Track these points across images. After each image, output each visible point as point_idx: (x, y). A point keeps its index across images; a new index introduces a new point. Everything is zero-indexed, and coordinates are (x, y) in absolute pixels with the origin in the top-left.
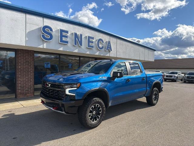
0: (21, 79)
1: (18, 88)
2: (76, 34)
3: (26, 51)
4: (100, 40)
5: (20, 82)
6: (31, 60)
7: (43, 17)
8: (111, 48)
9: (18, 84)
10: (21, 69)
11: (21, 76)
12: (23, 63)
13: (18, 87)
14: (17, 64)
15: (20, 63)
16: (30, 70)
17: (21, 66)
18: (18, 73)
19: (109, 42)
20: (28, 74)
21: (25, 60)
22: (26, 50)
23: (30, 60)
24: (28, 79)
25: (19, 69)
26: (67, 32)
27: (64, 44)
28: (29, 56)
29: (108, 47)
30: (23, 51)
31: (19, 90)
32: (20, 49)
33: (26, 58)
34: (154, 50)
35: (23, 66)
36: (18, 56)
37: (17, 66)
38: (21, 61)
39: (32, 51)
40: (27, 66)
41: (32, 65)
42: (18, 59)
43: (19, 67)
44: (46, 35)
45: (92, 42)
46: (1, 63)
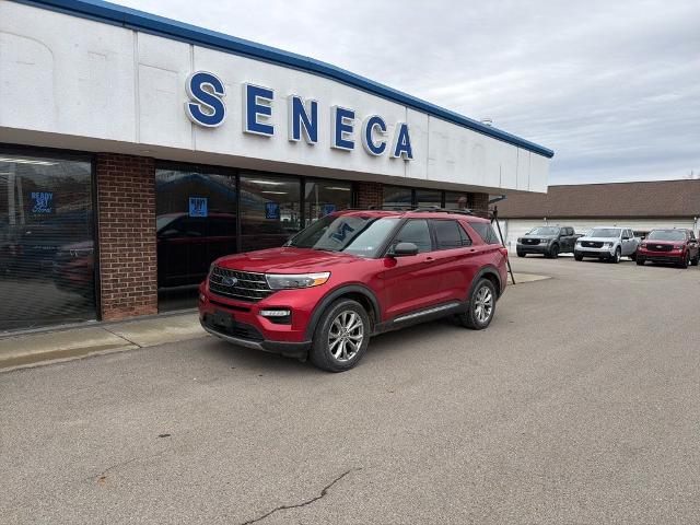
0: (115, 255)
3: (129, 160)
4: (375, 120)
5: (113, 266)
6: (145, 191)
7: (192, 45)
8: (408, 148)
10: (114, 220)
11: (113, 246)
12: (120, 200)
13: (106, 281)
14: (101, 204)
15: (110, 199)
16: (144, 226)
17: (114, 210)
18: (105, 235)
19: (404, 129)
20: (137, 240)
21: (127, 190)
22: (128, 157)
23: (142, 191)
24: (137, 255)
25: (107, 220)
27: (261, 137)
28: (138, 176)
30: (118, 159)
31: (110, 292)
32: (111, 154)
33: (128, 185)
34: (549, 154)
35: (120, 210)
36: (104, 178)
37: (103, 213)
38: (113, 194)
39: (147, 161)
40: (133, 211)
41: (148, 206)
42: (103, 188)
43: (109, 215)
44: (202, 105)
45: (350, 129)
46: (46, 200)
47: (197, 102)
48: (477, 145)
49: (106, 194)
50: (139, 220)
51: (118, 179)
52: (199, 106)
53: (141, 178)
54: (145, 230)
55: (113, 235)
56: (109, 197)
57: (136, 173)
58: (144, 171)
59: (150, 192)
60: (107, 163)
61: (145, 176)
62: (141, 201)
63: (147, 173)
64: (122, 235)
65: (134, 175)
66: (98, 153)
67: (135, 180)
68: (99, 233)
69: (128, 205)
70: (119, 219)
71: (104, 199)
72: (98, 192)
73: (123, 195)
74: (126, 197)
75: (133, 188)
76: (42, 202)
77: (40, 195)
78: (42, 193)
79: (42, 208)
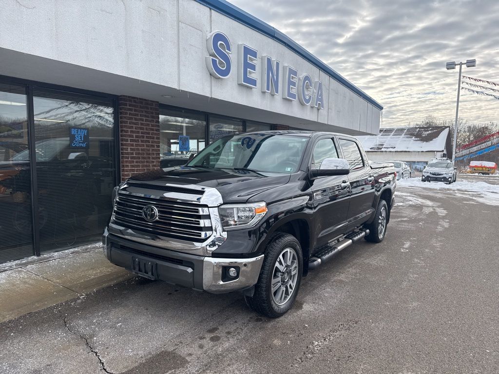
2: (269, 60)
3: (142, 103)
4: (307, 78)
6: (153, 130)
7: (210, 9)
8: (321, 100)
10: (132, 154)
12: (136, 137)
14: (122, 140)
15: (130, 136)
16: (153, 158)
17: (132, 145)
18: (127, 166)
19: (320, 86)
21: (141, 128)
23: (151, 129)
25: (128, 154)
26: (254, 54)
27: (248, 87)
28: (148, 117)
29: (318, 99)
30: (135, 102)
32: (129, 97)
33: (142, 124)
34: (381, 108)
35: (137, 145)
36: (125, 117)
37: (124, 147)
38: (132, 132)
39: (154, 105)
40: (145, 146)
41: (155, 142)
42: (125, 126)
43: (129, 149)
44: (219, 60)
45: (294, 84)
46: (82, 136)
47: (216, 57)
48: (350, 100)
49: (127, 132)
50: (149, 154)
51: (136, 119)
52: (217, 60)
53: (150, 119)
54: (153, 162)
55: (132, 166)
56: (129, 134)
57: (147, 114)
58: (152, 113)
59: (156, 130)
60: (128, 105)
61: (153, 117)
62: (151, 138)
63: (154, 115)
64: (138, 166)
65: (145, 116)
66: (121, 96)
67: (146, 120)
68: (121, 164)
69: (142, 141)
70: (136, 153)
71: (125, 136)
72: (120, 129)
73: (138, 132)
74: (140, 135)
75: (145, 127)
76: (79, 138)
77: (78, 131)
78: (79, 130)
79: (80, 143)
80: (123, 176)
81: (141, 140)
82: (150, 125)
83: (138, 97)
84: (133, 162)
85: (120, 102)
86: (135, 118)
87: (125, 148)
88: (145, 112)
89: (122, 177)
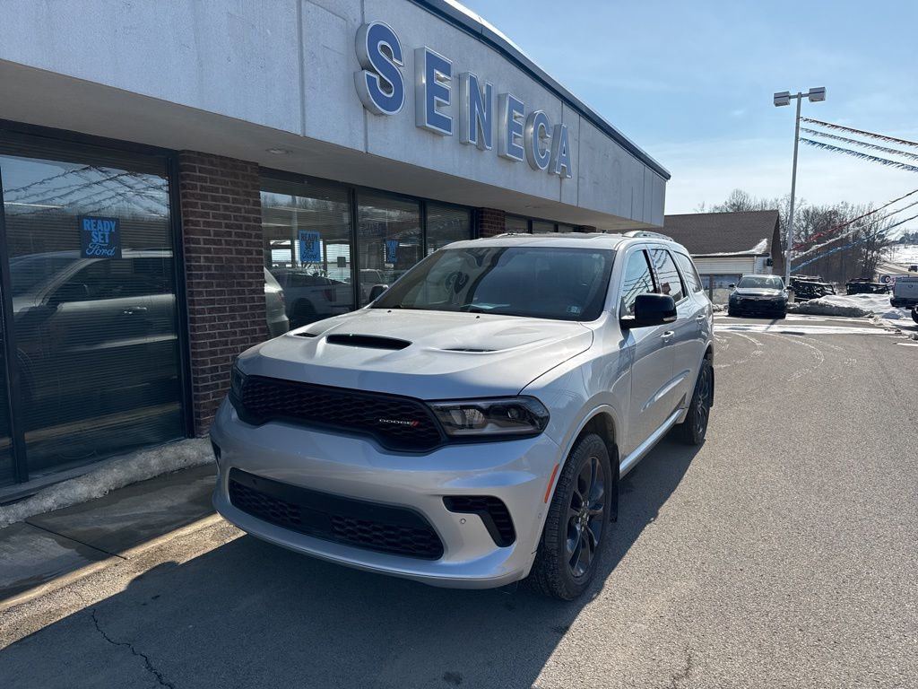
0: (213, 327)
1: (204, 380)
3: (225, 165)
5: (212, 344)
6: (248, 219)
8: (567, 161)
9: (202, 354)
10: (209, 268)
11: (210, 311)
12: (216, 234)
15: (203, 233)
17: (208, 251)
18: (200, 293)
20: (240, 300)
21: (226, 217)
23: (245, 219)
24: (241, 325)
25: (200, 268)
28: (238, 194)
30: (212, 164)
31: (207, 388)
32: (199, 153)
33: (226, 208)
34: (667, 176)
35: (217, 251)
36: (193, 195)
37: (193, 255)
38: (207, 224)
39: (249, 169)
40: (234, 252)
41: (254, 244)
42: (194, 213)
43: (202, 259)
45: (519, 129)
46: (107, 234)
47: (373, 71)
48: (616, 161)
49: (197, 223)
50: (242, 268)
51: (214, 199)
52: (378, 79)
53: (242, 198)
54: (251, 284)
55: (209, 293)
56: (202, 228)
57: (236, 189)
58: (247, 186)
59: (255, 221)
60: (197, 169)
61: (248, 194)
62: (244, 235)
63: (250, 190)
64: (222, 293)
65: (233, 192)
66: (183, 151)
67: (235, 201)
68: (187, 290)
69: (228, 243)
70: (216, 266)
71: (193, 232)
72: (183, 219)
73: (219, 225)
74: (224, 229)
75: (232, 214)
76: (101, 237)
77: (96, 223)
78: (99, 222)
79: (101, 248)
80: (191, 313)
81: (226, 241)
82: (243, 210)
83: (218, 154)
84: (211, 285)
85: (182, 164)
86: (212, 196)
87: (194, 258)
88: (233, 183)
89: (189, 316)
